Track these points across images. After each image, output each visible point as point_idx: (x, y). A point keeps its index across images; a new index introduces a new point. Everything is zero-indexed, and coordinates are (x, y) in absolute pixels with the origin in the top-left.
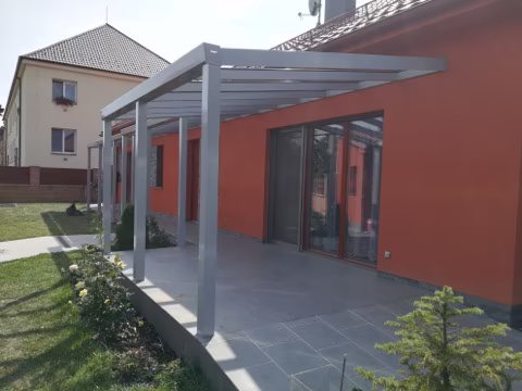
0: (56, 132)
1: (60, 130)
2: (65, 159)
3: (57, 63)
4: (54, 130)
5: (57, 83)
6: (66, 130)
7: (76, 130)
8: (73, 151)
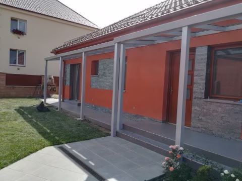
0: (13, 51)
1: (15, 51)
2: (18, 69)
3: (14, 7)
4: (11, 50)
5: (14, 20)
6: (19, 51)
7: (25, 51)
8: (23, 64)
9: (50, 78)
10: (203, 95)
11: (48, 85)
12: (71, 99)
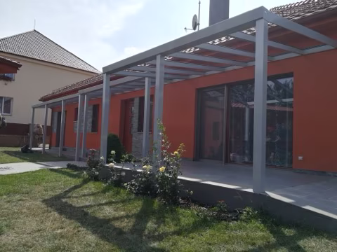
1: (2, 98)
3: (3, 52)
6: (5, 98)
7: (12, 98)
8: (9, 113)
9: (39, 127)
10: (136, 130)
11: (35, 134)
12: (57, 145)
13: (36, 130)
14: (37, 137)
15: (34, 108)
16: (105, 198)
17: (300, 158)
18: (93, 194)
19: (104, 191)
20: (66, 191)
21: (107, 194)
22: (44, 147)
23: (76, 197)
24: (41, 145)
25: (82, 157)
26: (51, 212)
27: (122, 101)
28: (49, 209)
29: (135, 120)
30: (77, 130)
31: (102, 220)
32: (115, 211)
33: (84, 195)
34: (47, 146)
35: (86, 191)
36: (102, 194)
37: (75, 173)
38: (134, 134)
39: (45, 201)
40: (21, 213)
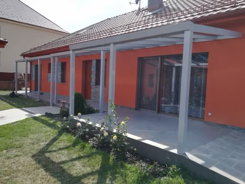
9: (21, 75)
10: (94, 84)
11: (19, 80)
12: (36, 90)
13: (19, 77)
14: (20, 83)
15: (17, 62)
16: (75, 152)
17: (210, 114)
18: (67, 148)
19: (74, 145)
20: (47, 145)
21: (77, 147)
22: (26, 90)
23: (55, 151)
24: (24, 88)
25: (55, 102)
26: (39, 169)
27: (83, 61)
28: (38, 165)
29: (93, 77)
30: (51, 80)
31: (75, 177)
32: (83, 166)
33: (61, 149)
34: (29, 89)
35: (62, 145)
36: (73, 148)
37: (52, 122)
38: (92, 87)
39: (33, 156)
40: (19, 170)
